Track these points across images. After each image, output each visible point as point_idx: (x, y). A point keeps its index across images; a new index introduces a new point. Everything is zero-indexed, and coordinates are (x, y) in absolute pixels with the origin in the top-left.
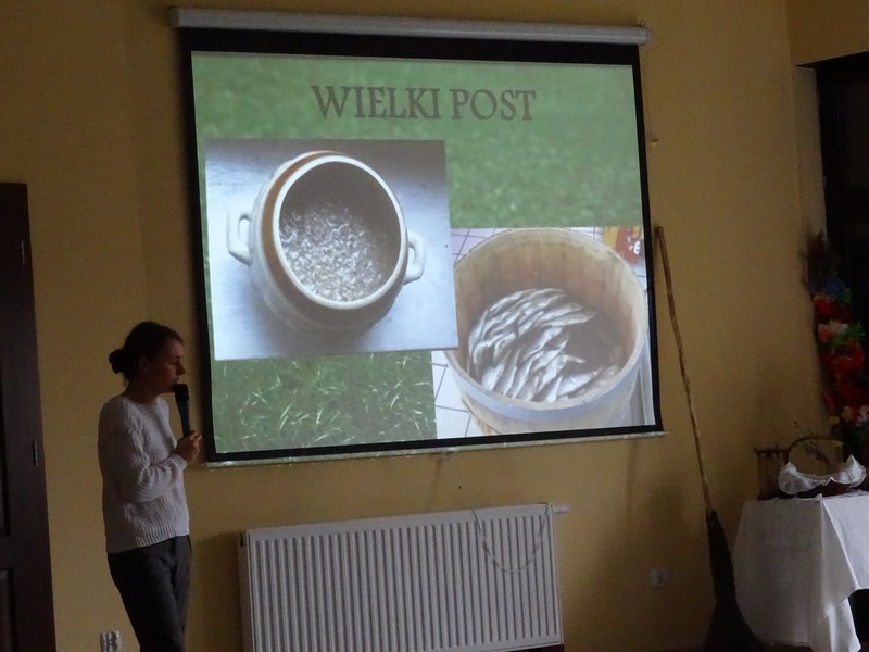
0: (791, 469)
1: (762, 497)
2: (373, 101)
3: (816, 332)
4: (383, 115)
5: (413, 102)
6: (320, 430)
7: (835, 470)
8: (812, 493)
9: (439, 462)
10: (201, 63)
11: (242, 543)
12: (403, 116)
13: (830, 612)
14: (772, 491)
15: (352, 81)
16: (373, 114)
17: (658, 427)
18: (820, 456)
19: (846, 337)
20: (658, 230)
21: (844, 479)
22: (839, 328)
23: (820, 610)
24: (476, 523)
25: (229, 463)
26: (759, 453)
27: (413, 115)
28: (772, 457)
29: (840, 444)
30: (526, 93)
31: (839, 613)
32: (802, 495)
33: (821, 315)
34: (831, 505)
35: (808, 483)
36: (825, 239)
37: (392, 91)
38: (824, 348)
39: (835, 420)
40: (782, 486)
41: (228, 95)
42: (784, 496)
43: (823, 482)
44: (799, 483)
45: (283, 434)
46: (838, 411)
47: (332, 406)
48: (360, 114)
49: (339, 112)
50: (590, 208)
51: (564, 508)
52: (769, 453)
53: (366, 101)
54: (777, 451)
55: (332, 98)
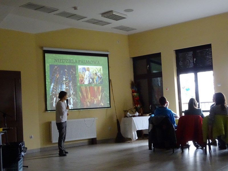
0: (128, 113)
1: (124, 117)
2: (71, 61)
3: (132, 95)
7: (134, 113)
8: (131, 117)
9: (79, 112)
10: (46, 55)
11: (51, 123)
13: (133, 133)
14: (126, 116)
17: (110, 107)
18: (133, 112)
19: (136, 95)
20: (110, 80)
21: (136, 115)
24: (84, 120)
25: (49, 112)
26: (124, 111)
29: (135, 110)
31: (135, 133)
33: (133, 92)
34: (134, 118)
35: (131, 115)
36: (134, 81)
37: (73, 60)
38: (133, 97)
39: (135, 107)
41: (50, 59)
43: (133, 115)
44: (129, 115)
46: (135, 105)
51: (97, 118)
54: (127, 111)
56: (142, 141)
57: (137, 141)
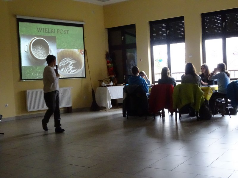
0: (103, 83)
1: (99, 87)
2: (46, 30)
3: (107, 65)
4: (47, 32)
5: (51, 31)
6: (38, 76)
7: (109, 83)
8: (106, 86)
10: (20, 23)
11: (26, 92)
12: (50, 33)
14: (101, 86)
15: (43, 27)
16: (46, 32)
17: (85, 77)
19: (111, 66)
20: (86, 50)
21: (110, 84)
22: (110, 64)
23: (107, 102)
25: (24, 81)
26: (99, 81)
27: (51, 32)
28: (101, 81)
29: (110, 80)
30: (68, 30)
31: (109, 102)
32: (105, 86)
33: (108, 63)
34: (108, 88)
35: (105, 85)
36: (108, 52)
37: (48, 29)
38: (108, 67)
39: (109, 77)
40: (102, 85)
41: (24, 28)
42: (102, 87)
43: (108, 85)
45: (32, 77)
46: (110, 75)
47: (39, 73)
48: (44, 32)
49: (41, 32)
50: (76, 47)
51: (72, 88)
52: (100, 81)
53: (45, 30)
55: (40, 29)
56: (117, 109)
57: (112, 110)
